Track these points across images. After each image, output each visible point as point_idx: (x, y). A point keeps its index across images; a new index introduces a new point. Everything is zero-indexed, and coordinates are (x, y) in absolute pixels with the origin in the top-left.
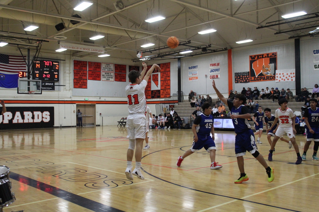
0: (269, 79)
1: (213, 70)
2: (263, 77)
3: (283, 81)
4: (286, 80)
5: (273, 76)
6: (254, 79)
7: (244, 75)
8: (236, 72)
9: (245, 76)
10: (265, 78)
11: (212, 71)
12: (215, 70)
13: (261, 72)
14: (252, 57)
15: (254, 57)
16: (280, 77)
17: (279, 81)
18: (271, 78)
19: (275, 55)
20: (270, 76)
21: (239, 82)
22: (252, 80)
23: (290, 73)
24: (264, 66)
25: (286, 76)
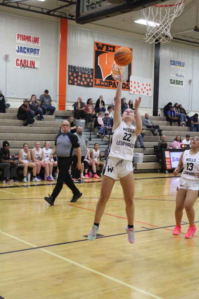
1: (25, 48)
2: (113, 82)
3: (138, 93)
4: (141, 92)
5: (126, 83)
6: (99, 83)
7: (85, 74)
8: (71, 65)
9: (87, 76)
10: (115, 85)
11: (21, 50)
12: (28, 50)
13: (111, 74)
14: (99, 46)
15: (101, 46)
16: (135, 88)
17: (133, 93)
18: (124, 86)
21: (76, 83)
22: (97, 83)
23: (146, 84)
24: (115, 66)
25: (141, 87)
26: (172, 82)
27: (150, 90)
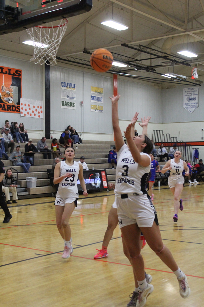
0: (10, 110)
2: (2, 104)
3: (29, 116)
4: (33, 114)
5: (16, 105)
10: (5, 108)
16: (26, 110)
17: (24, 116)
18: (14, 108)
19: (20, 75)
20: (13, 106)
23: (37, 106)
24: (3, 88)
25: (32, 109)
26: (64, 104)
27: (42, 112)
